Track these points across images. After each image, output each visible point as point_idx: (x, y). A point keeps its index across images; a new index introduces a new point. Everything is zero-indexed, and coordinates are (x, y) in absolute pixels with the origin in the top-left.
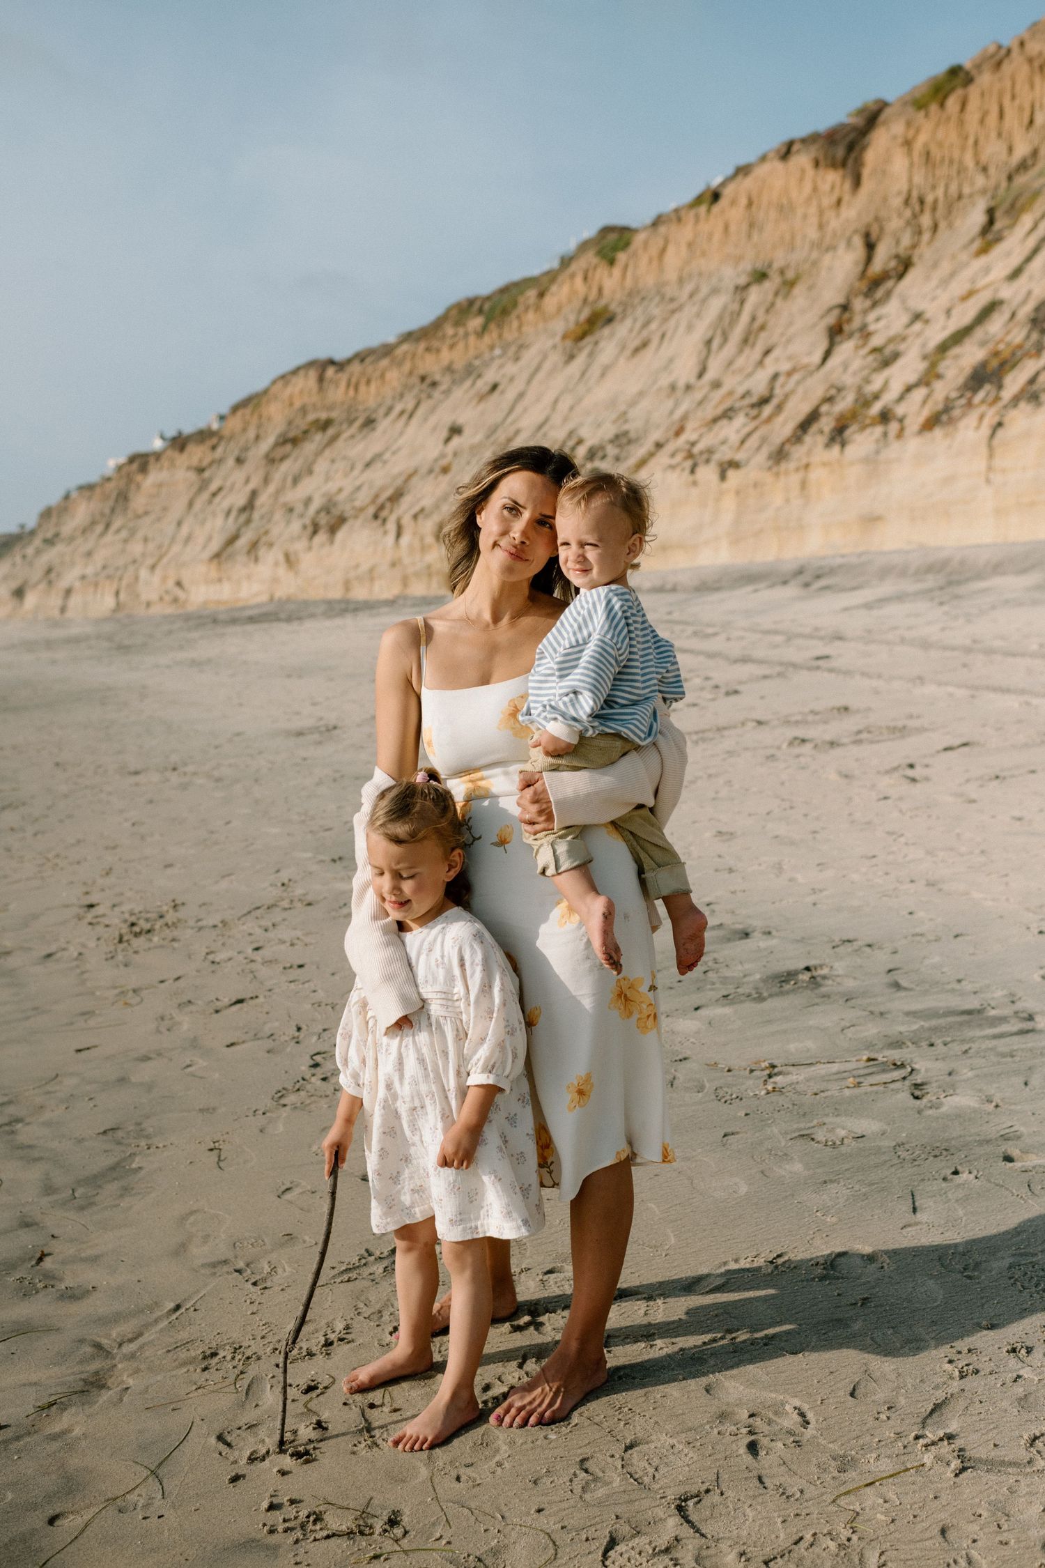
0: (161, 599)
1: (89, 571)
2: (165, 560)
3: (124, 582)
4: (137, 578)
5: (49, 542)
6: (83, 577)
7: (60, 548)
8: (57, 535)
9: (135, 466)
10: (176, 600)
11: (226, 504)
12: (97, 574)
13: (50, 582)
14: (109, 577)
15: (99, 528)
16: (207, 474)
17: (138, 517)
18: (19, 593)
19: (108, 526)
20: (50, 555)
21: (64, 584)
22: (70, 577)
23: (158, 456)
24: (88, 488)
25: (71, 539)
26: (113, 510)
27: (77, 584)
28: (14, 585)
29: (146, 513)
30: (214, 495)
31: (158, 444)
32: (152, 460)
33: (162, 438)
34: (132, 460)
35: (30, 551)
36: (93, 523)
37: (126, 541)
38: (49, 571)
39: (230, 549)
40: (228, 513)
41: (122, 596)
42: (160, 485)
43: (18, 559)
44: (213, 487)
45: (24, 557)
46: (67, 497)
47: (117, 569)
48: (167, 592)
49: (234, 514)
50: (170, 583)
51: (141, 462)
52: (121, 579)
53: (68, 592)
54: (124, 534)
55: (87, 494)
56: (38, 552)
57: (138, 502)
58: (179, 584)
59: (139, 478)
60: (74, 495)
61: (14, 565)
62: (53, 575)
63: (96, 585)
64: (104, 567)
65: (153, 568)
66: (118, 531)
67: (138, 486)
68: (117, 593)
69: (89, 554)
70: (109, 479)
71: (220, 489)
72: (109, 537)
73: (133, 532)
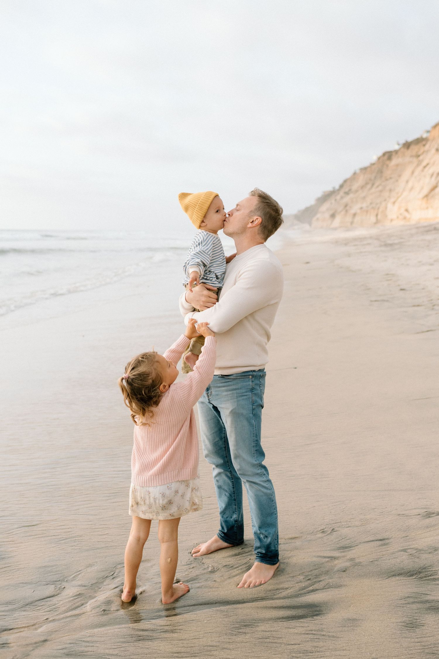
0: (398, 217)
1: (364, 205)
2: (400, 199)
3: (380, 210)
4: (386, 208)
5: (347, 193)
6: (361, 208)
7: (351, 195)
8: (350, 190)
9: (386, 157)
10: (405, 218)
11: (431, 171)
12: (367, 207)
13: (347, 211)
14: (373, 208)
15: (369, 186)
16: (421, 158)
17: (387, 180)
18: (333, 216)
19: (373, 185)
20: (347, 199)
21: (352, 211)
22: (355, 208)
23: (396, 152)
24: (364, 170)
25: (357, 191)
26: (375, 178)
27: (358, 211)
28: (331, 212)
29: (391, 178)
30: (425, 167)
31: (397, 147)
32: (394, 154)
33: (398, 144)
34: (384, 154)
35: (338, 197)
36: (367, 184)
37: (381, 191)
38: (346, 206)
39: (433, 193)
40: (432, 175)
41: (379, 217)
42: (397, 165)
43: (333, 201)
44: (424, 164)
45: (336, 200)
46: (355, 174)
47: (377, 204)
48: (401, 214)
49: (435, 175)
50: (402, 210)
51: (389, 155)
52: (378, 208)
53: (355, 215)
54: (380, 188)
56: (342, 198)
57: (387, 173)
58: (407, 210)
59: (388, 162)
60: (358, 173)
61: (331, 203)
62: (348, 208)
63: (367, 212)
64: (371, 203)
65: (394, 203)
66: (378, 187)
67: (387, 166)
68: (377, 215)
69: (364, 198)
70: (374, 164)
71: (428, 164)
72: (373, 190)
73: (384, 187)
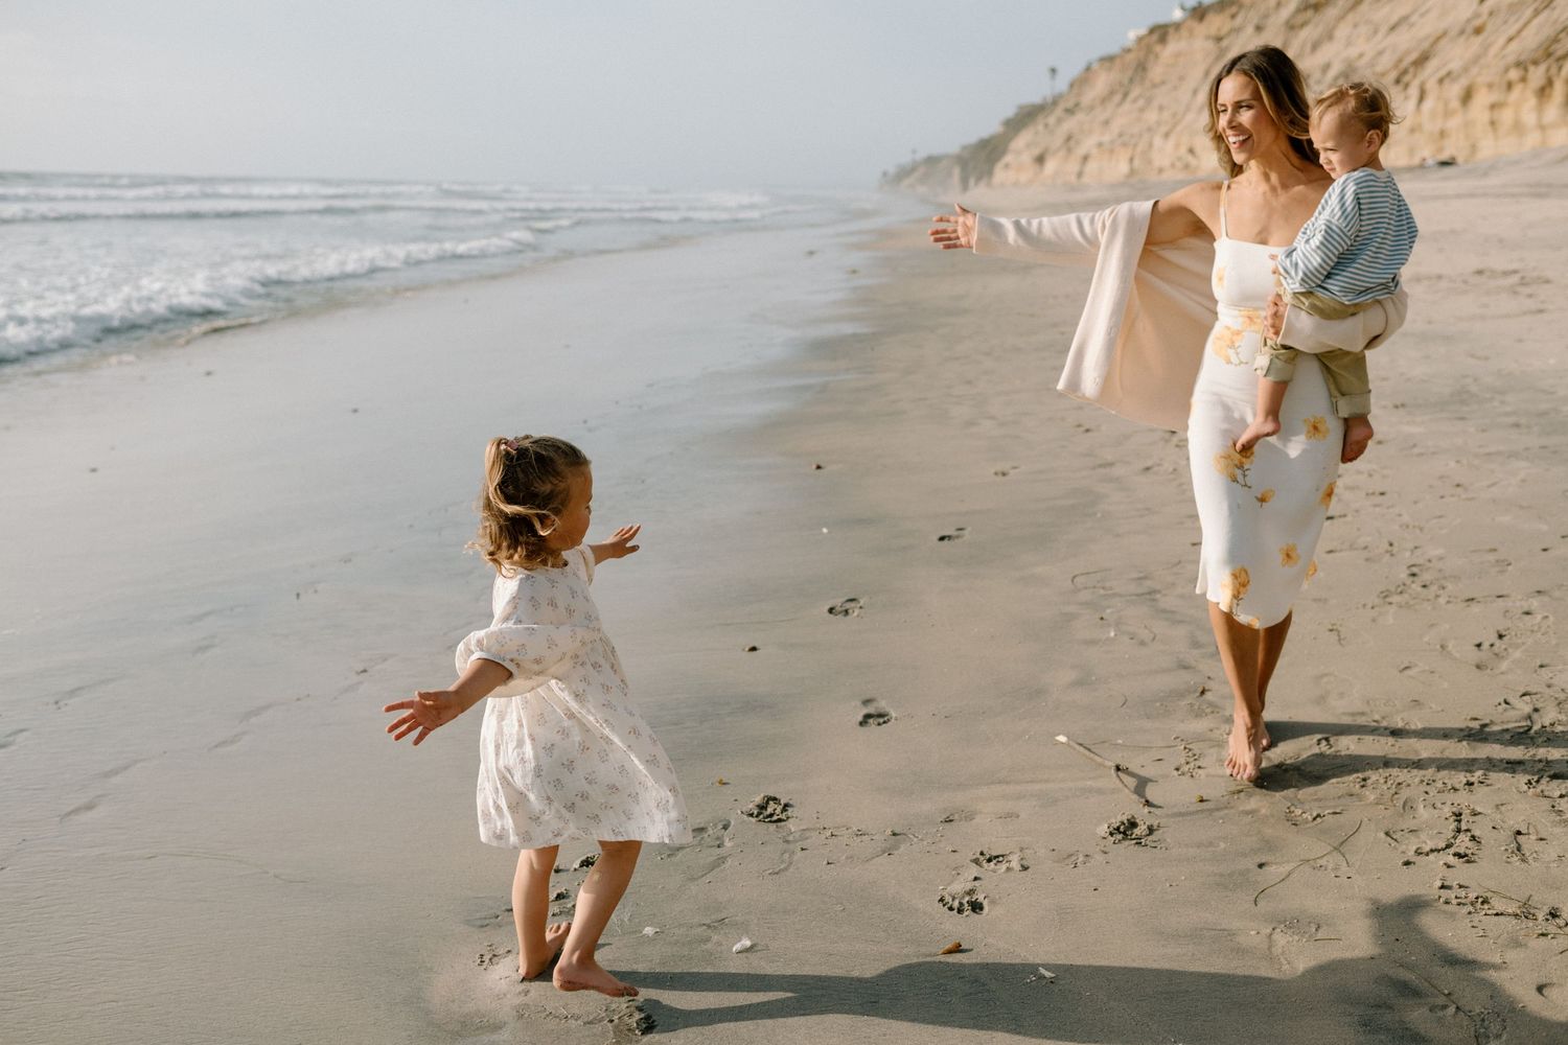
0: (1173, 166)
1: (1106, 138)
2: (1179, 128)
3: (1139, 149)
4: (1151, 145)
5: (1070, 111)
6: (1100, 145)
7: (1080, 116)
8: (1077, 105)
9: (1155, 37)
10: (1187, 166)
12: (1112, 142)
13: (1069, 150)
14: (1124, 145)
15: (1117, 98)
16: (1225, 43)
17: (1155, 86)
18: (1040, 160)
19: (1125, 95)
20: (1070, 124)
21: (1081, 151)
22: (1088, 144)
23: (1177, 26)
24: (1109, 60)
25: (1091, 108)
26: (1131, 80)
27: (1094, 151)
28: (1036, 152)
29: (1163, 83)
31: (1177, 15)
32: (1171, 30)
33: (1183, 8)
34: (1152, 31)
35: (1052, 120)
36: (1112, 93)
37: (1142, 110)
38: (1069, 138)
41: (1137, 162)
42: (1178, 55)
43: (1040, 127)
45: (1046, 125)
46: (1088, 69)
47: (1132, 136)
48: (1179, 159)
50: (1183, 150)
51: (1161, 33)
52: (1135, 145)
53: (1085, 158)
54: (1141, 103)
55: (1107, 64)
56: (1059, 121)
57: (1156, 72)
58: (1191, 151)
59: (1158, 48)
60: (1095, 66)
61: (1036, 133)
62: (1072, 143)
63: (1112, 151)
64: (1121, 135)
65: (1167, 135)
66: (1135, 101)
67: (1157, 56)
68: (1131, 160)
69: (1106, 123)
70: (1129, 51)
72: (1127, 106)
73: (1149, 101)
